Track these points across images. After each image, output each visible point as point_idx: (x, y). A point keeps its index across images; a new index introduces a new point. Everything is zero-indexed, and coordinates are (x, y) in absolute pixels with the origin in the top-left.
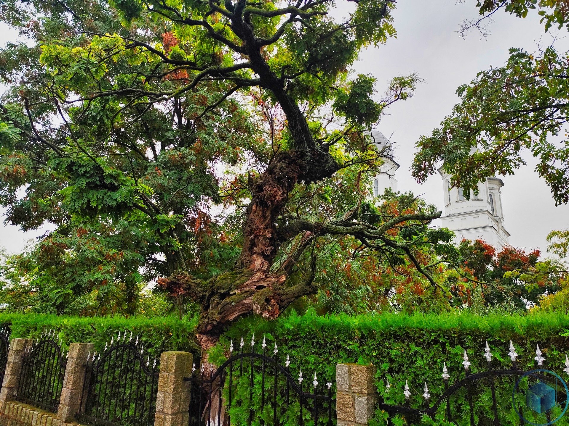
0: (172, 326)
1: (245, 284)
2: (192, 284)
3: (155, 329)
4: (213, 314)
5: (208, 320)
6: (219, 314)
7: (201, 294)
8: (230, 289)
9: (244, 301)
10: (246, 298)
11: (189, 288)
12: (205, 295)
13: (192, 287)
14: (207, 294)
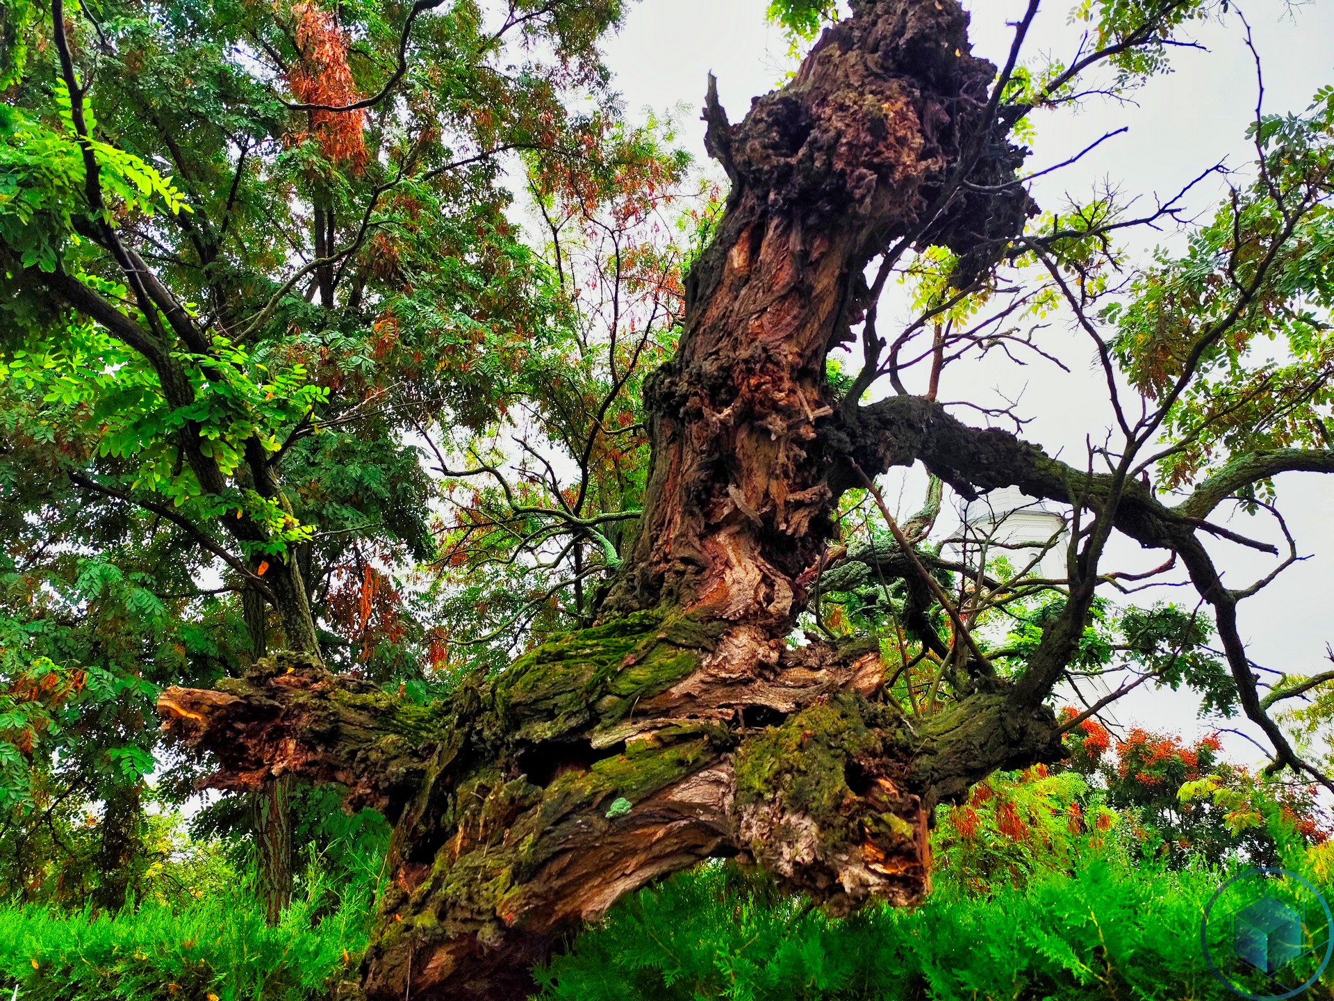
0: (223, 957)
1: (676, 691)
2: (352, 715)
3: (136, 972)
4: (474, 877)
5: (442, 916)
6: (522, 873)
7: (397, 769)
8: (594, 719)
9: (680, 794)
10: (689, 770)
11: (331, 737)
12: (422, 773)
13: (347, 729)
14: (433, 769)
